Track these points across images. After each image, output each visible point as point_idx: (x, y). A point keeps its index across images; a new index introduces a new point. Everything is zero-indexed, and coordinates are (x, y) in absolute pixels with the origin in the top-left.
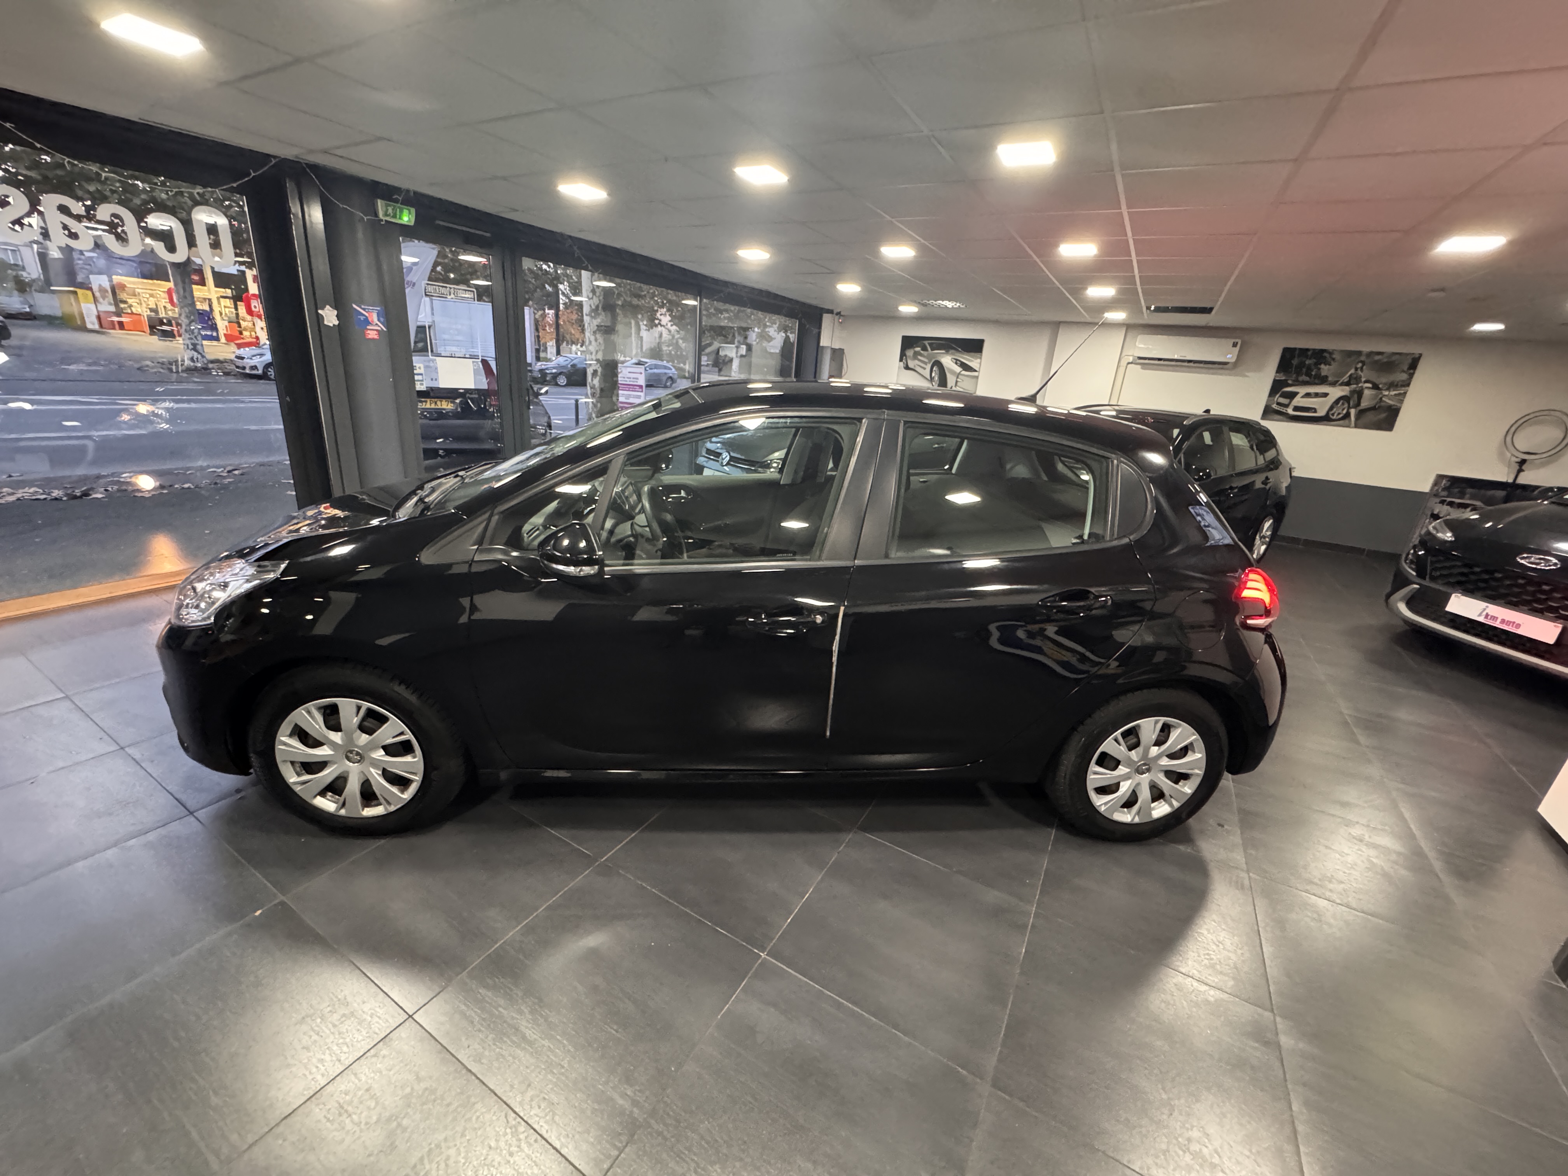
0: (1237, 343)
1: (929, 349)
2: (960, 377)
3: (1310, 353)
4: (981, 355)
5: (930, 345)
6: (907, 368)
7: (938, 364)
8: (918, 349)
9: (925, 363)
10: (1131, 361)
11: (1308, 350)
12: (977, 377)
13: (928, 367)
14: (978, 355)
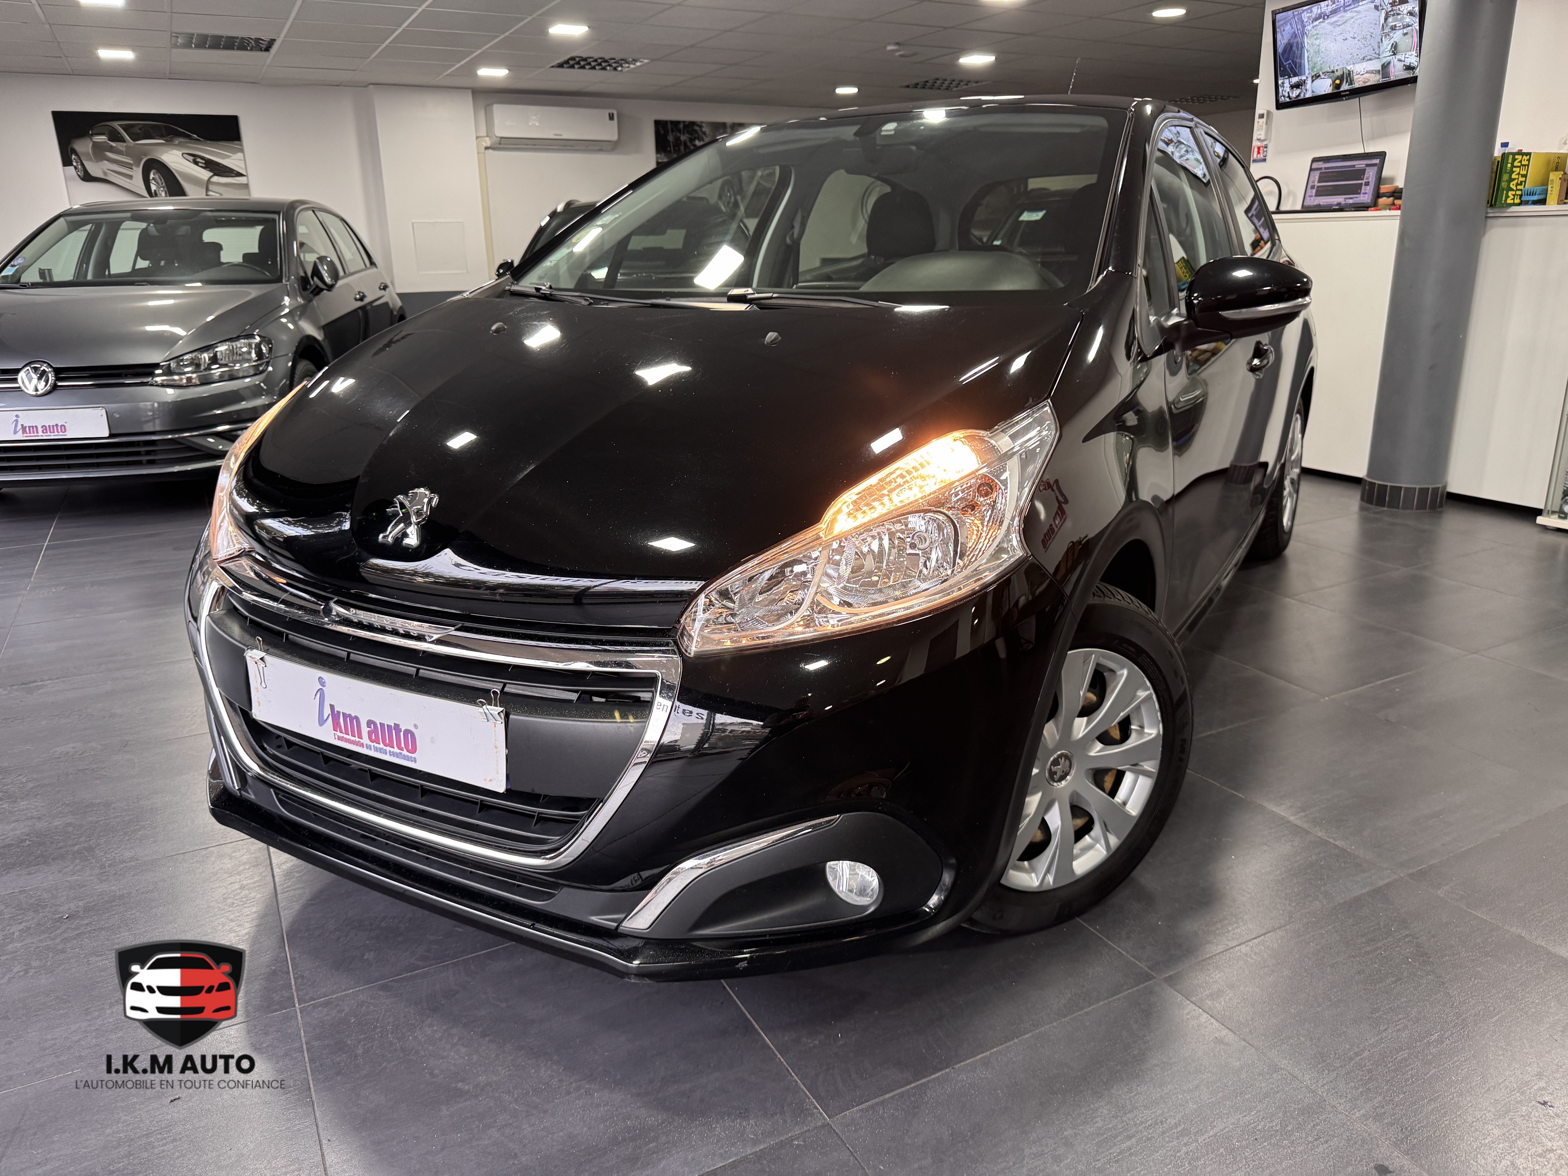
0: (613, 114)
1: (127, 137)
2: (211, 187)
3: (681, 126)
4: (241, 145)
5: (126, 128)
6: (87, 177)
7: (153, 165)
8: (102, 139)
9: (128, 166)
10: (489, 145)
11: (678, 123)
12: (246, 186)
13: (138, 173)
14: (234, 145)
